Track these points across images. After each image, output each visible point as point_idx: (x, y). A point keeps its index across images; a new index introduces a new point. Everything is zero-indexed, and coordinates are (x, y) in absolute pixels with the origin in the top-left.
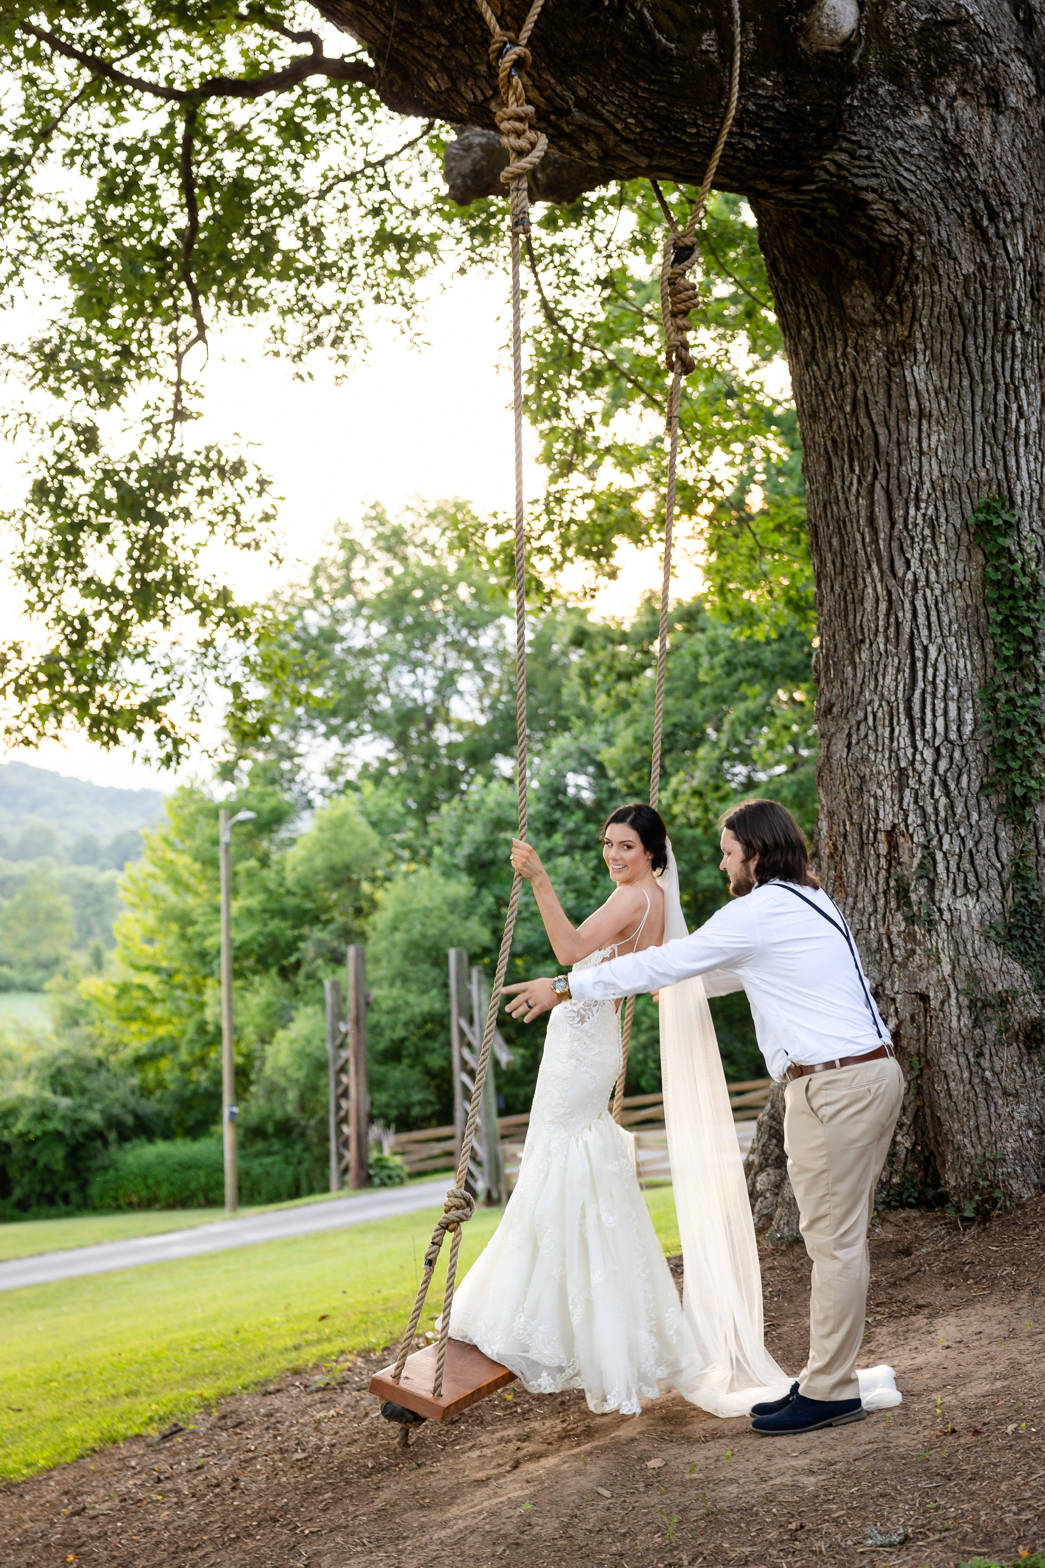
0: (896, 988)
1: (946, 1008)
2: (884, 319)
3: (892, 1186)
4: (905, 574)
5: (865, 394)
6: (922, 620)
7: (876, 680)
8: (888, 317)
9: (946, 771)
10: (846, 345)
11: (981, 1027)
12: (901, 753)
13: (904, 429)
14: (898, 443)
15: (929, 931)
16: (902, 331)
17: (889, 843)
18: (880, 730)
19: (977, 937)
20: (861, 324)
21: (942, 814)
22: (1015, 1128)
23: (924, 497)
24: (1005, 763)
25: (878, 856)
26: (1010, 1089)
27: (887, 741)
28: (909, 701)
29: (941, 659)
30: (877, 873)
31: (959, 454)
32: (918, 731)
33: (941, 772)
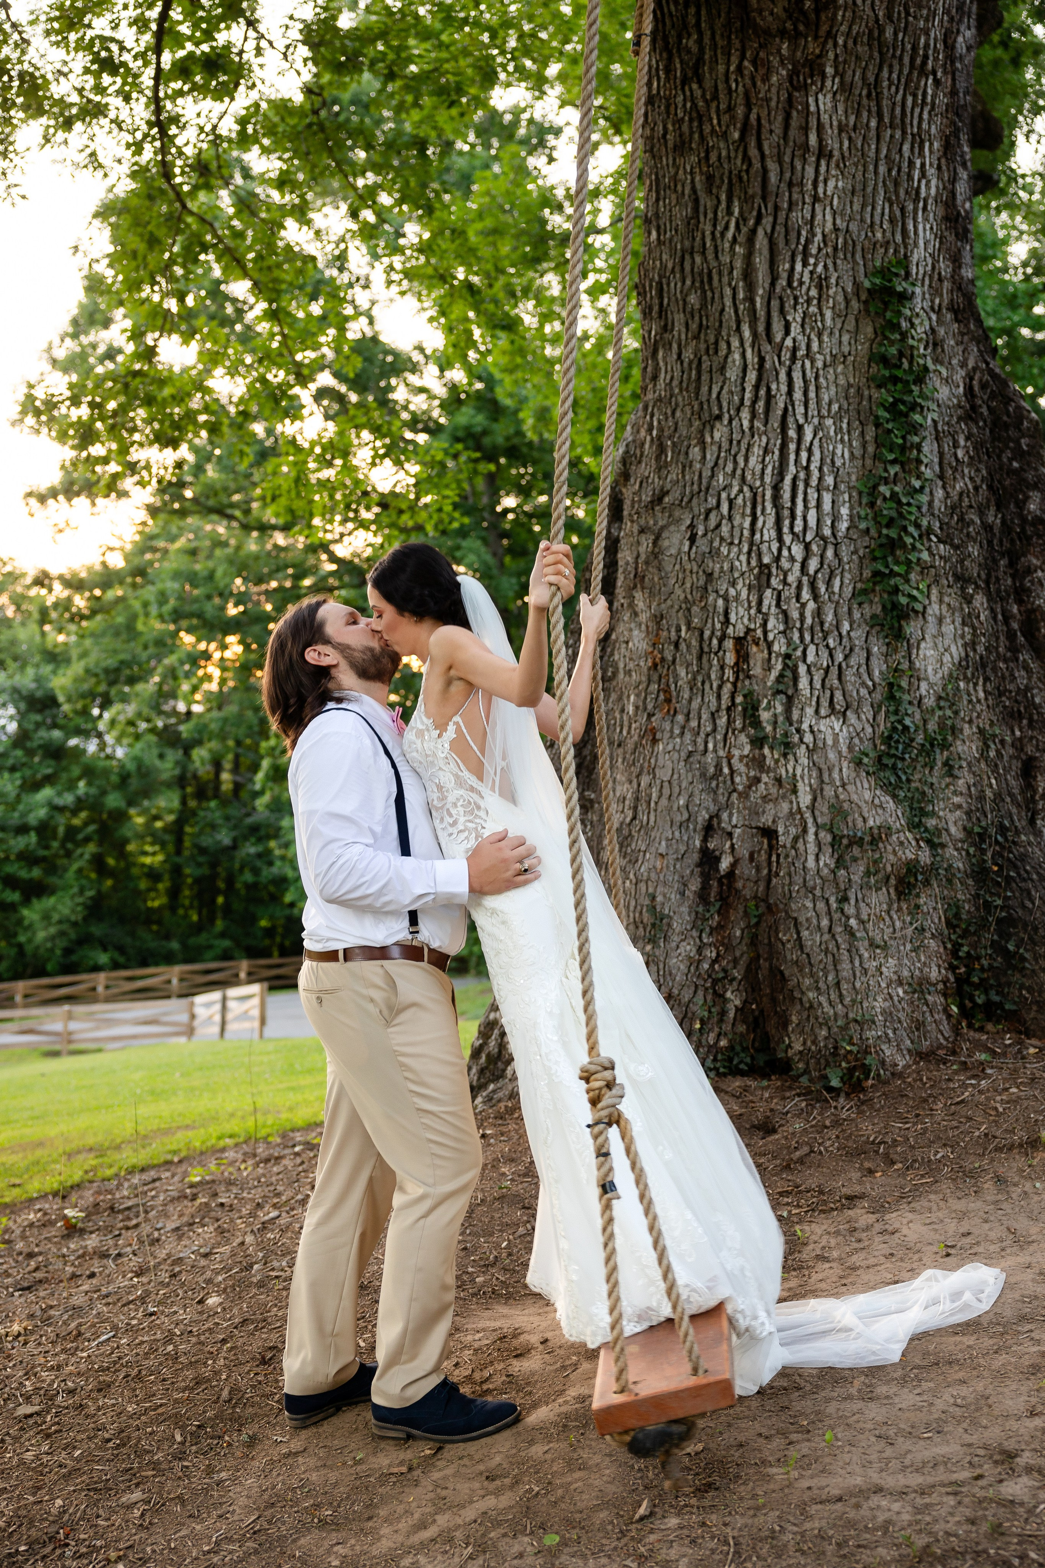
0: (734, 821)
1: (800, 845)
2: (796, 29)
3: (720, 1050)
4: (784, 339)
5: (759, 119)
6: (798, 395)
7: (735, 462)
8: (801, 28)
9: (816, 572)
10: (743, 57)
11: (846, 868)
12: (764, 547)
13: (799, 167)
14: (790, 185)
15: (785, 755)
16: (813, 47)
17: (738, 652)
18: (737, 521)
19: (845, 764)
20: (767, 32)
21: (809, 621)
22: (883, 985)
23: (814, 251)
24: (887, 566)
25: (722, 668)
26: (878, 940)
27: (746, 533)
28: (777, 488)
29: (816, 443)
30: (720, 687)
31: (857, 207)
32: (787, 522)
33: (811, 571)
